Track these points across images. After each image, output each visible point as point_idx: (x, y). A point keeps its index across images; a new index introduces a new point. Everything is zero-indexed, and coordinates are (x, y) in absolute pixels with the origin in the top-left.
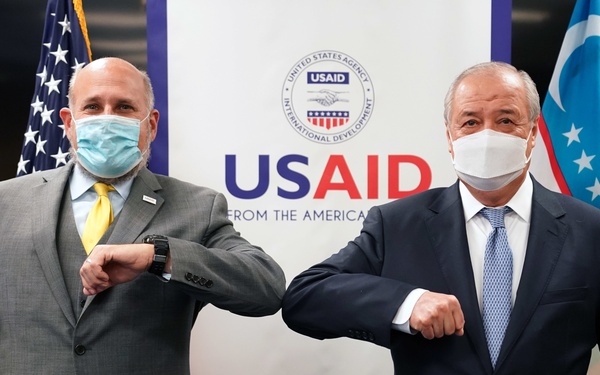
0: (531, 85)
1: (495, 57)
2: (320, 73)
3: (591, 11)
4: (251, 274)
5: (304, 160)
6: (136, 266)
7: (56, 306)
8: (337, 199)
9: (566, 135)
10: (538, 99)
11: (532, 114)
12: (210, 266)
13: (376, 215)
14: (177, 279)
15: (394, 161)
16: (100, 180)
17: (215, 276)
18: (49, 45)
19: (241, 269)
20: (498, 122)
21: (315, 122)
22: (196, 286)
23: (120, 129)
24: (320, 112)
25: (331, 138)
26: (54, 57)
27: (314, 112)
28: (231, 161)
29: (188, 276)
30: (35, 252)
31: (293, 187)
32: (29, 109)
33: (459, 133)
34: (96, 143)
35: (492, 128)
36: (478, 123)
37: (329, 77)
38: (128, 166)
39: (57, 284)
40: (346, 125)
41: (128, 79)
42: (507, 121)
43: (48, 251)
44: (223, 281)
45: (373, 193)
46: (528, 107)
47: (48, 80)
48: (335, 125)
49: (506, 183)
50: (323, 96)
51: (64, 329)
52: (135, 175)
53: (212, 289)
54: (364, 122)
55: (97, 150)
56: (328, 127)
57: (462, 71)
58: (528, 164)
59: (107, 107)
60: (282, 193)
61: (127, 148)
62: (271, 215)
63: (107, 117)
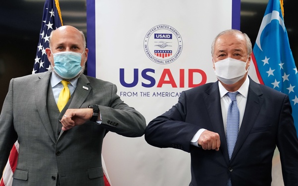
0: (248, 39)
1: (233, 27)
2: (160, 34)
3: (273, 8)
4: (133, 120)
5: (153, 71)
6: (86, 118)
7: (47, 135)
8: (167, 87)
9: (263, 61)
10: (251, 45)
11: (248, 51)
12: (117, 117)
13: (183, 95)
14: (104, 123)
15: (191, 72)
16: (64, 79)
17: (119, 121)
18: (45, 22)
19: (129, 118)
20: (234, 55)
21: (158, 55)
22: (112, 126)
23: (73, 58)
24: (160, 51)
25: (164, 62)
26: (47, 27)
27: (157, 51)
28: (122, 71)
29: (109, 122)
30: (37, 111)
31: (148, 82)
32: (37, 48)
33: (217, 59)
34: (63, 64)
35: (231, 57)
36: (225, 55)
37: (164, 36)
38: (77, 73)
39: (47, 125)
40: (171, 56)
41: (76, 35)
42: (238, 55)
43: (43, 110)
44: (122, 123)
45: (182, 85)
46: (246, 48)
47: (45, 36)
48: (166, 56)
49: (237, 81)
50: (161, 44)
51: (51, 144)
52: (79, 77)
53: (118, 127)
54: (178, 55)
55: (63, 67)
56: (163, 57)
57: (219, 33)
58: (247, 73)
59: (68, 48)
60: (144, 85)
61: (76, 66)
62: (139, 94)
63: (67, 52)
